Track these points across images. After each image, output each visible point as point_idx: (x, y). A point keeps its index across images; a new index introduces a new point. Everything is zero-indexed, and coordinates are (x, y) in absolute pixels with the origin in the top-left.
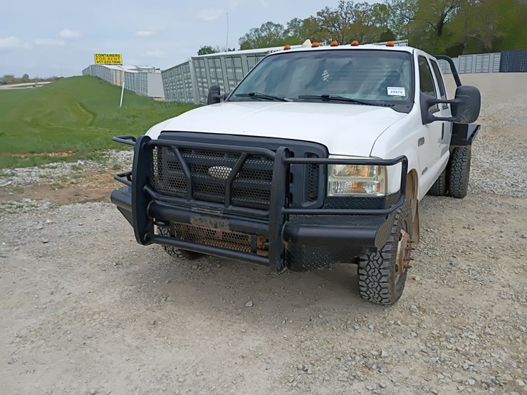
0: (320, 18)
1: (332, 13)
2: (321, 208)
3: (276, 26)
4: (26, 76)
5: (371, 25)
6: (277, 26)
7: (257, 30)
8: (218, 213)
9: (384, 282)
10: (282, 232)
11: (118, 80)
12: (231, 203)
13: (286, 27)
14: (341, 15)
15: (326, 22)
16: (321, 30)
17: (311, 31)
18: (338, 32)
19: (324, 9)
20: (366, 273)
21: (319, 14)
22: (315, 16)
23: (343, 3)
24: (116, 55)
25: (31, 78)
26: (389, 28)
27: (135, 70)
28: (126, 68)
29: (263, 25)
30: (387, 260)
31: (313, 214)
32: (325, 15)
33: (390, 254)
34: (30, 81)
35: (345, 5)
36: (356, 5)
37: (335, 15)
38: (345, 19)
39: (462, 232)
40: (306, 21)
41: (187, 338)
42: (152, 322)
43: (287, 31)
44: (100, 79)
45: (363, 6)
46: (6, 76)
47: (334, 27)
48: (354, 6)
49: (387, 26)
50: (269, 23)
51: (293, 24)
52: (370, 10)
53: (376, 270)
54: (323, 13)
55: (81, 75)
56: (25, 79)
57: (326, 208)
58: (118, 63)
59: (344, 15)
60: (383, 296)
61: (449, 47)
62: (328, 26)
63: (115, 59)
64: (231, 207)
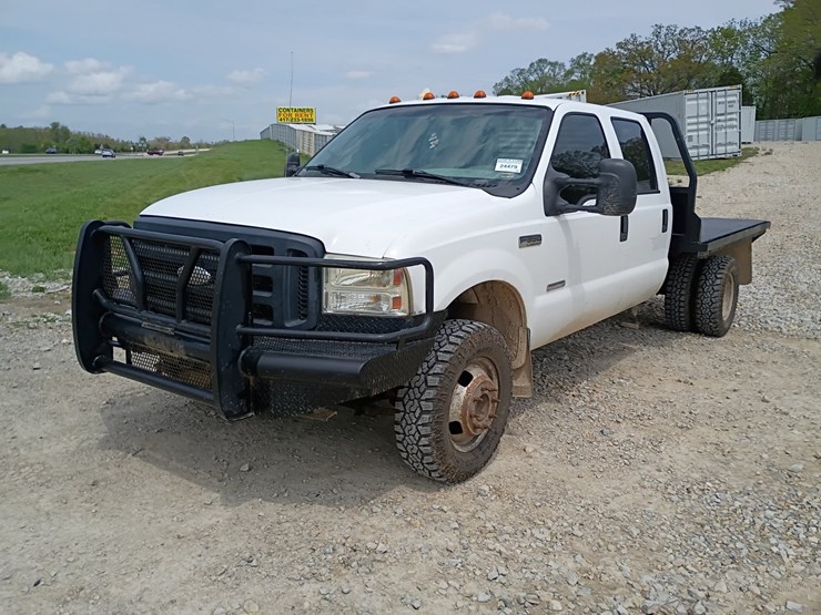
0: (622, 51)
1: (641, 44)
2: (313, 329)
3: (551, 64)
4: (186, 139)
5: (705, 63)
6: (554, 65)
7: (522, 71)
8: (169, 330)
9: (424, 446)
10: (240, 360)
11: (306, 146)
12: (185, 316)
13: (568, 67)
14: (656, 47)
15: (630, 58)
16: (623, 71)
17: (607, 71)
18: (650, 73)
19: (628, 37)
20: (401, 431)
21: (619, 45)
22: (615, 49)
23: (660, 28)
24: (308, 110)
25: (192, 142)
26: (735, 65)
27: (331, 131)
28: (319, 129)
29: (532, 65)
30: (428, 412)
31: (300, 337)
32: (630, 47)
33: (430, 404)
34: (190, 147)
35: (664, 31)
36: (682, 31)
37: (646, 46)
38: (663, 53)
39: (669, 386)
40: (600, 57)
41: (124, 506)
42: (91, 482)
43: (570, 73)
44: (282, 144)
45: (693, 33)
46: (159, 140)
47: (645, 65)
48: (677, 32)
49: (731, 63)
50: (540, 61)
51: (578, 63)
52: (705, 38)
53: (414, 426)
54: (626, 44)
55: (259, 138)
56: (185, 143)
57: (320, 330)
58: (310, 122)
59: (660, 47)
60: (429, 467)
62: (635, 65)
63: (306, 115)
64: (184, 323)
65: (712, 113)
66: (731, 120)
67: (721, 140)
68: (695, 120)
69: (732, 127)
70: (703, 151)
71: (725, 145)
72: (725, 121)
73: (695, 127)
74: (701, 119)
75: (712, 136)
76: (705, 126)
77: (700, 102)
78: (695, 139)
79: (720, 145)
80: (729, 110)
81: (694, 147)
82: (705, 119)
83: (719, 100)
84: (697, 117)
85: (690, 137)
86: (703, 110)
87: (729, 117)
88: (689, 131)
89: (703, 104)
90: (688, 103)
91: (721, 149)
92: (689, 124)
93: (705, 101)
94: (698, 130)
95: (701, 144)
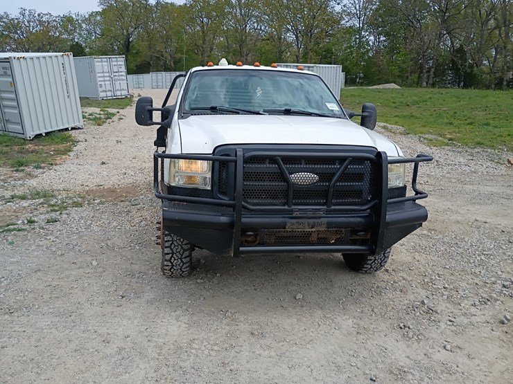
1: (13, 19)
8: (322, 213)
14: (24, 22)
15: (6, 28)
18: (22, 39)
19: (3, 14)
23: (24, 10)
26: (76, 40)
32: (4, 20)
35: (27, 13)
36: (39, 15)
37: (16, 21)
45: (47, 16)
48: (36, 15)
52: (55, 21)
59: (26, 23)
61: (138, 64)
62: (10, 33)
64: (333, 207)
65: (111, 71)
66: (122, 75)
67: (118, 87)
68: (102, 75)
69: (123, 80)
70: (109, 94)
71: (121, 90)
72: (119, 76)
73: (102, 79)
74: (106, 74)
75: (113, 85)
76: (108, 79)
77: (104, 63)
78: (103, 86)
79: (118, 90)
80: (120, 70)
81: (104, 91)
82: (107, 74)
83: (114, 63)
84: (103, 72)
85: (101, 85)
86: (106, 69)
87: (120, 74)
88: (100, 81)
89: (105, 65)
90: (97, 64)
91: (118, 93)
92: (99, 77)
93: (106, 63)
94: (104, 81)
95: (107, 89)
